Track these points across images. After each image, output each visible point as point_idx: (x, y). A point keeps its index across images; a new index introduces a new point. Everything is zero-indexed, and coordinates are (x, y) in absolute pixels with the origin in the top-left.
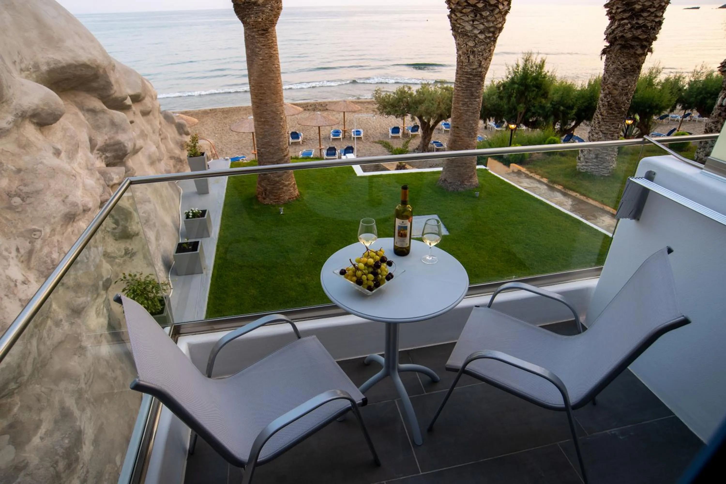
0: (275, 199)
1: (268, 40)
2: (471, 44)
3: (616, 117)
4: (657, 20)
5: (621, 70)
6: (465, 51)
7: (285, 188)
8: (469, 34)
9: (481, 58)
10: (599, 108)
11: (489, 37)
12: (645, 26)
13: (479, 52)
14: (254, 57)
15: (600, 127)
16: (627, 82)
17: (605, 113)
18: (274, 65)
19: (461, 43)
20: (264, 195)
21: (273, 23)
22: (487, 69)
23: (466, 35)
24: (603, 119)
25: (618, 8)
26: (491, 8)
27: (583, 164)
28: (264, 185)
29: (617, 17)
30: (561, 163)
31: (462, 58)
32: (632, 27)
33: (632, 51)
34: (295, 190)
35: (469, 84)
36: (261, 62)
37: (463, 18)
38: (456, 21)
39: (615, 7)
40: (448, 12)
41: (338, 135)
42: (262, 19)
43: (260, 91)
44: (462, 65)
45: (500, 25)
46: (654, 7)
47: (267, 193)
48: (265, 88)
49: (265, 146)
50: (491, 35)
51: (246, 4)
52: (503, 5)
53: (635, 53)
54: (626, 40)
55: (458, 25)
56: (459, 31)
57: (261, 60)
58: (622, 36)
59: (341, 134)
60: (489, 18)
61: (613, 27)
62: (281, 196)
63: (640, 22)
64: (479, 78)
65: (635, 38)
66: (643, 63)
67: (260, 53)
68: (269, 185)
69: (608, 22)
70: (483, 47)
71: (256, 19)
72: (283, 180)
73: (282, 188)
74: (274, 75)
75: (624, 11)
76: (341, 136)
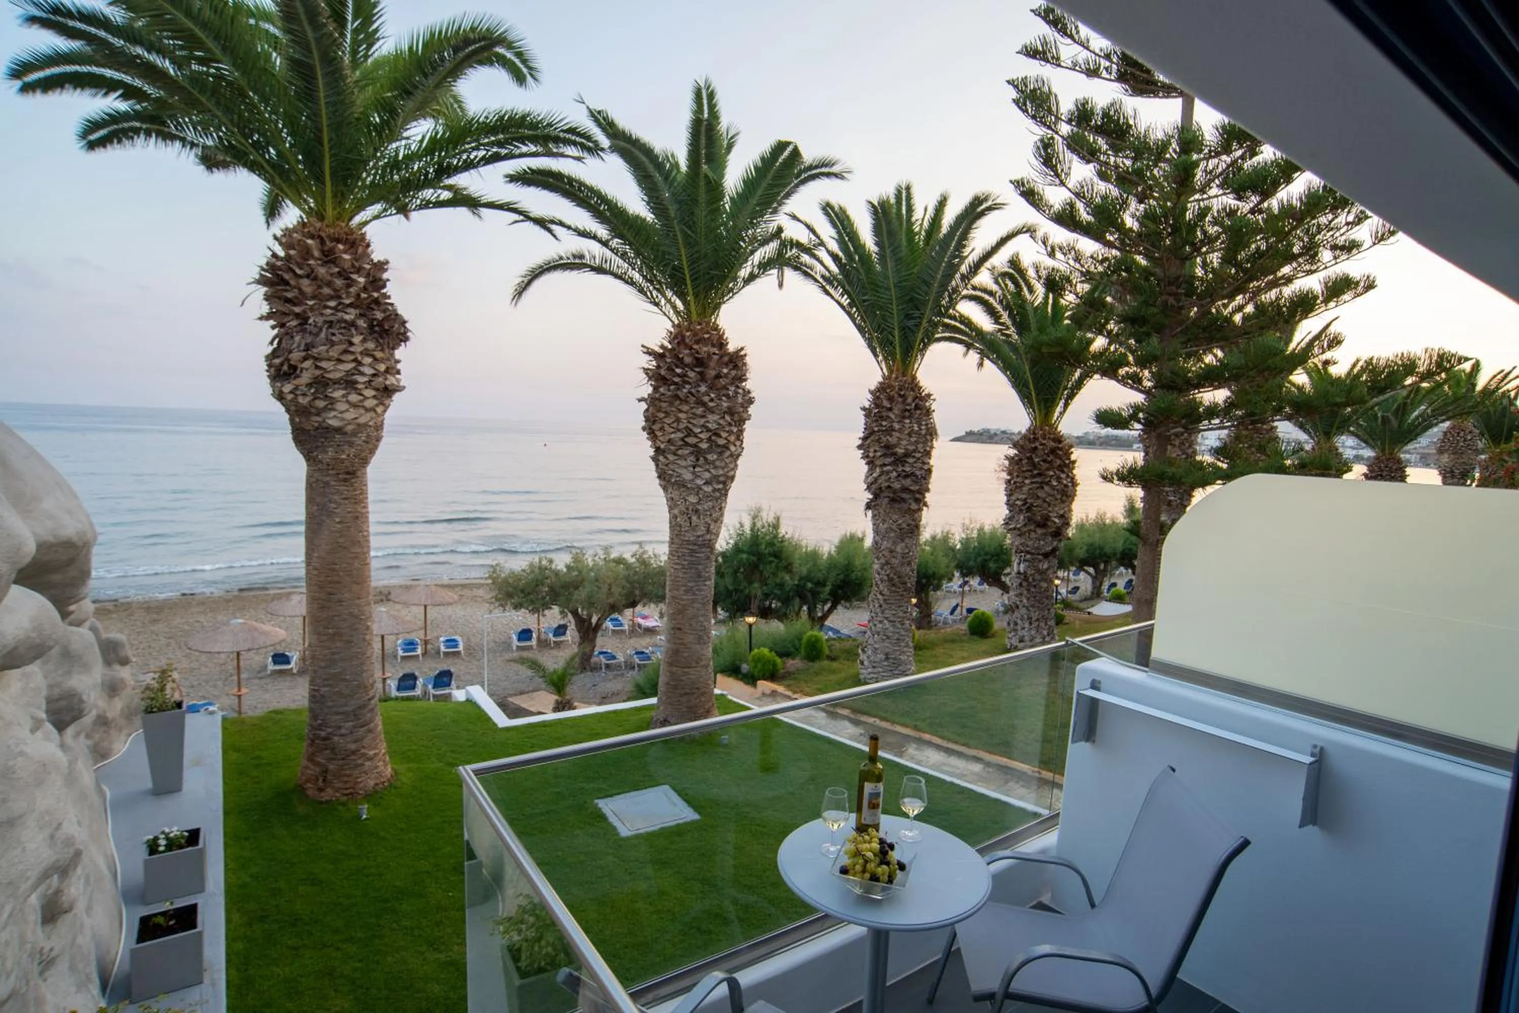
0: (347, 789)
1: (355, 490)
2: (693, 499)
3: (902, 595)
4: (926, 467)
5: (895, 532)
6: (683, 509)
7: (368, 763)
8: (689, 486)
9: (708, 520)
10: (877, 584)
11: (719, 489)
12: (913, 474)
13: (706, 511)
14: (324, 518)
15: (883, 612)
16: (907, 547)
17: (886, 591)
18: (360, 532)
19: (676, 498)
20: (320, 783)
21: (365, 462)
22: (717, 535)
23: (684, 486)
24: (885, 600)
25: (875, 451)
26: (719, 450)
27: (869, 670)
28: (323, 761)
29: (878, 462)
30: (834, 672)
31: (678, 519)
32: (899, 475)
33: (905, 506)
34: (386, 765)
35: (693, 559)
36: (338, 526)
37: (678, 462)
38: (667, 465)
39: (872, 450)
40: (651, 452)
41: (414, 650)
42: (348, 455)
43: (329, 579)
44: (680, 531)
45: (731, 473)
46: (919, 452)
47: (329, 777)
48: (341, 574)
49: (330, 682)
50: (721, 486)
51: (320, 431)
52: (735, 445)
53: (909, 509)
54: (895, 492)
55: (671, 472)
56: (673, 480)
57: (338, 523)
58: (889, 487)
59: (419, 647)
60: (718, 463)
61: (874, 475)
62: (359, 780)
63: (908, 469)
64: (709, 550)
65: (905, 489)
66: (920, 520)
67: (336, 511)
68: (334, 759)
69: (866, 468)
70: (710, 504)
71: (337, 456)
72: (364, 747)
73: (363, 765)
74: (358, 550)
75: (885, 455)
76: (419, 651)
